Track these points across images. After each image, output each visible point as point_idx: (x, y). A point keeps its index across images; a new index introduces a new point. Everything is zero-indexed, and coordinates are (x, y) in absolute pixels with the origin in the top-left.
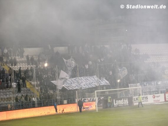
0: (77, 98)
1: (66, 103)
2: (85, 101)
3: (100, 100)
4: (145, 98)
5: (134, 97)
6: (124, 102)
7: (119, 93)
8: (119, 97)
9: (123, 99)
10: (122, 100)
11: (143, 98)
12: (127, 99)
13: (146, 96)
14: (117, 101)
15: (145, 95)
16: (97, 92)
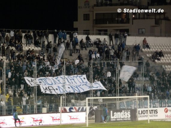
0: (61, 105)
1: (46, 112)
2: (72, 110)
3: (92, 109)
4: (153, 111)
5: (138, 110)
6: (124, 114)
7: (118, 102)
8: (118, 108)
9: (123, 111)
10: (121, 113)
11: (151, 111)
12: (130, 111)
13: (155, 109)
14: (115, 113)
15: (154, 107)
16: (88, 99)
